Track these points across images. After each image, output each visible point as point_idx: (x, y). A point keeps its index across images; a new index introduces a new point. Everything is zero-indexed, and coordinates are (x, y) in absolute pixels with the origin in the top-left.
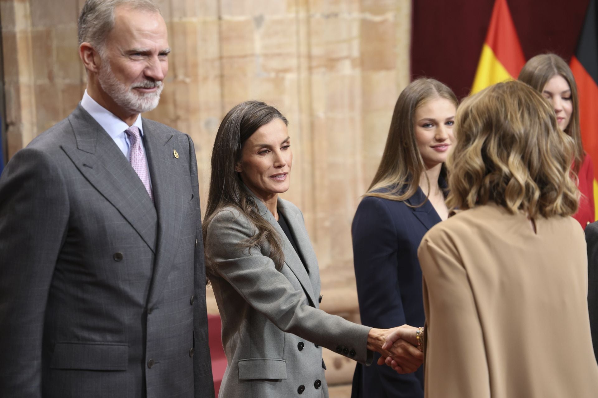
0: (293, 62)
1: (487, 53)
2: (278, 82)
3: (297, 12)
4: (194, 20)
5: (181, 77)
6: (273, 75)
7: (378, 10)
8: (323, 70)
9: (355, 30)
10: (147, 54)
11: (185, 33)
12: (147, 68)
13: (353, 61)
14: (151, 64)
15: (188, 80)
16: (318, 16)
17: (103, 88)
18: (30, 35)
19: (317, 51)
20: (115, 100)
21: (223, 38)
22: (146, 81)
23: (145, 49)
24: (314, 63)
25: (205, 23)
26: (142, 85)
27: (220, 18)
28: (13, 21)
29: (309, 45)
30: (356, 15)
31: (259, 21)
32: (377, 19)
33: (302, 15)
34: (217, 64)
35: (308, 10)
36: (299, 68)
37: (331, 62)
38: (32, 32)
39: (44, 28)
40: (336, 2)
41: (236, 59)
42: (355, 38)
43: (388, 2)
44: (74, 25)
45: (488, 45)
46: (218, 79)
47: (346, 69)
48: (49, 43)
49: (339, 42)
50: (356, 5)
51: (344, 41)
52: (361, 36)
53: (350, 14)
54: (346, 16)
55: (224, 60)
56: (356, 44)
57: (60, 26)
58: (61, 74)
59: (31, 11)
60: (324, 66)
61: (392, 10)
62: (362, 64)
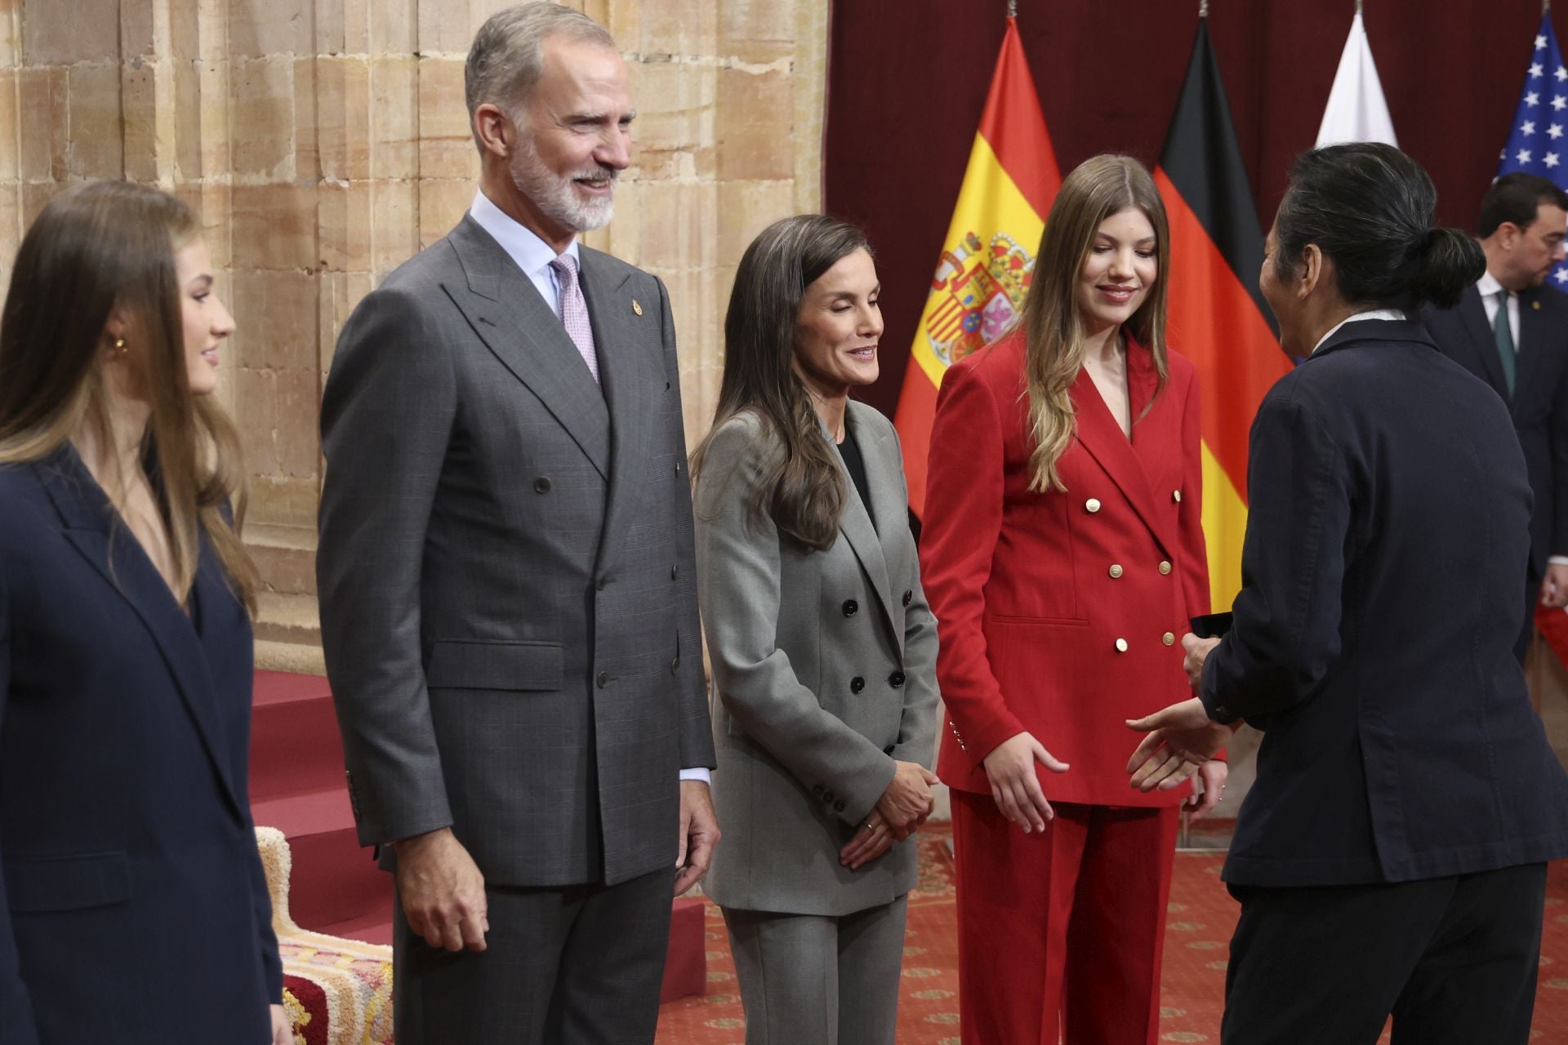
1: (982, 150)
4: (363, 56)
5: (330, 179)
7: (759, 51)
9: (707, 94)
11: (341, 85)
13: (700, 156)
15: (345, 184)
18: (17, 81)
21: (421, 98)
25: (385, 63)
27: (417, 54)
30: (709, 59)
32: (757, 69)
34: (408, 151)
37: (656, 157)
38: (23, 74)
39: (48, 67)
40: (668, 31)
41: (451, 143)
42: (706, 108)
43: (781, 36)
44: (110, 63)
45: (984, 136)
46: (409, 185)
47: (685, 171)
48: (58, 99)
49: (671, 114)
50: (709, 40)
51: (682, 113)
52: (718, 105)
53: (696, 57)
54: (687, 60)
55: (423, 145)
56: (707, 119)
57: (81, 64)
58: (81, 165)
59: (22, 29)
60: (636, 165)
61: (789, 53)
62: (720, 163)
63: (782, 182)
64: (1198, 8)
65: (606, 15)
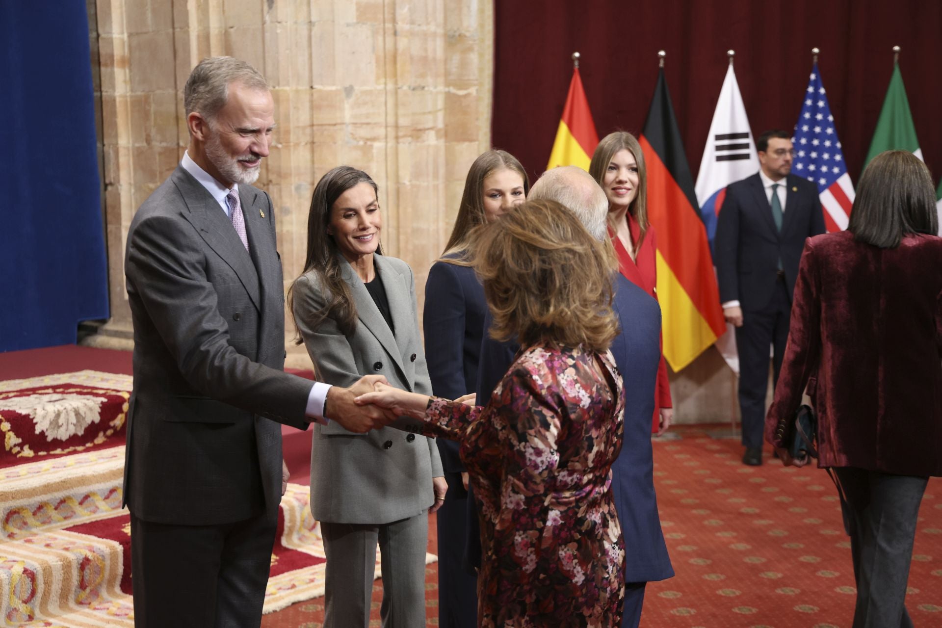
0: (381, 131)
1: (563, 128)
2: (366, 150)
3: (386, 84)
4: (287, 88)
6: (361, 143)
7: (462, 84)
8: (410, 139)
9: (440, 104)
10: (256, 131)
12: (254, 143)
13: (438, 132)
14: (258, 140)
15: (280, 146)
16: (405, 88)
18: (129, 99)
19: (403, 122)
20: (220, 170)
21: (314, 107)
22: (250, 156)
23: (255, 128)
24: (401, 134)
25: (297, 91)
26: (247, 158)
27: (312, 87)
28: (113, 87)
29: (396, 115)
30: (441, 88)
31: (349, 91)
32: (462, 93)
33: (390, 86)
34: (308, 131)
35: (396, 83)
36: (386, 137)
37: (417, 133)
38: (131, 97)
39: (143, 94)
40: (423, 76)
41: (327, 127)
42: (440, 110)
43: (472, 77)
44: (171, 91)
45: (564, 121)
46: (309, 146)
47: (431, 139)
48: (147, 108)
49: (424, 113)
50: (441, 80)
51: (430, 113)
52: (445, 109)
53: (435, 87)
54: (432, 89)
55: (315, 128)
56: (440, 115)
57: (158, 92)
58: (159, 137)
59: (130, 76)
60: (410, 136)
61: (475, 85)
62: (446, 135)
63: (473, 143)
64: (659, 63)
65: (396, 69)
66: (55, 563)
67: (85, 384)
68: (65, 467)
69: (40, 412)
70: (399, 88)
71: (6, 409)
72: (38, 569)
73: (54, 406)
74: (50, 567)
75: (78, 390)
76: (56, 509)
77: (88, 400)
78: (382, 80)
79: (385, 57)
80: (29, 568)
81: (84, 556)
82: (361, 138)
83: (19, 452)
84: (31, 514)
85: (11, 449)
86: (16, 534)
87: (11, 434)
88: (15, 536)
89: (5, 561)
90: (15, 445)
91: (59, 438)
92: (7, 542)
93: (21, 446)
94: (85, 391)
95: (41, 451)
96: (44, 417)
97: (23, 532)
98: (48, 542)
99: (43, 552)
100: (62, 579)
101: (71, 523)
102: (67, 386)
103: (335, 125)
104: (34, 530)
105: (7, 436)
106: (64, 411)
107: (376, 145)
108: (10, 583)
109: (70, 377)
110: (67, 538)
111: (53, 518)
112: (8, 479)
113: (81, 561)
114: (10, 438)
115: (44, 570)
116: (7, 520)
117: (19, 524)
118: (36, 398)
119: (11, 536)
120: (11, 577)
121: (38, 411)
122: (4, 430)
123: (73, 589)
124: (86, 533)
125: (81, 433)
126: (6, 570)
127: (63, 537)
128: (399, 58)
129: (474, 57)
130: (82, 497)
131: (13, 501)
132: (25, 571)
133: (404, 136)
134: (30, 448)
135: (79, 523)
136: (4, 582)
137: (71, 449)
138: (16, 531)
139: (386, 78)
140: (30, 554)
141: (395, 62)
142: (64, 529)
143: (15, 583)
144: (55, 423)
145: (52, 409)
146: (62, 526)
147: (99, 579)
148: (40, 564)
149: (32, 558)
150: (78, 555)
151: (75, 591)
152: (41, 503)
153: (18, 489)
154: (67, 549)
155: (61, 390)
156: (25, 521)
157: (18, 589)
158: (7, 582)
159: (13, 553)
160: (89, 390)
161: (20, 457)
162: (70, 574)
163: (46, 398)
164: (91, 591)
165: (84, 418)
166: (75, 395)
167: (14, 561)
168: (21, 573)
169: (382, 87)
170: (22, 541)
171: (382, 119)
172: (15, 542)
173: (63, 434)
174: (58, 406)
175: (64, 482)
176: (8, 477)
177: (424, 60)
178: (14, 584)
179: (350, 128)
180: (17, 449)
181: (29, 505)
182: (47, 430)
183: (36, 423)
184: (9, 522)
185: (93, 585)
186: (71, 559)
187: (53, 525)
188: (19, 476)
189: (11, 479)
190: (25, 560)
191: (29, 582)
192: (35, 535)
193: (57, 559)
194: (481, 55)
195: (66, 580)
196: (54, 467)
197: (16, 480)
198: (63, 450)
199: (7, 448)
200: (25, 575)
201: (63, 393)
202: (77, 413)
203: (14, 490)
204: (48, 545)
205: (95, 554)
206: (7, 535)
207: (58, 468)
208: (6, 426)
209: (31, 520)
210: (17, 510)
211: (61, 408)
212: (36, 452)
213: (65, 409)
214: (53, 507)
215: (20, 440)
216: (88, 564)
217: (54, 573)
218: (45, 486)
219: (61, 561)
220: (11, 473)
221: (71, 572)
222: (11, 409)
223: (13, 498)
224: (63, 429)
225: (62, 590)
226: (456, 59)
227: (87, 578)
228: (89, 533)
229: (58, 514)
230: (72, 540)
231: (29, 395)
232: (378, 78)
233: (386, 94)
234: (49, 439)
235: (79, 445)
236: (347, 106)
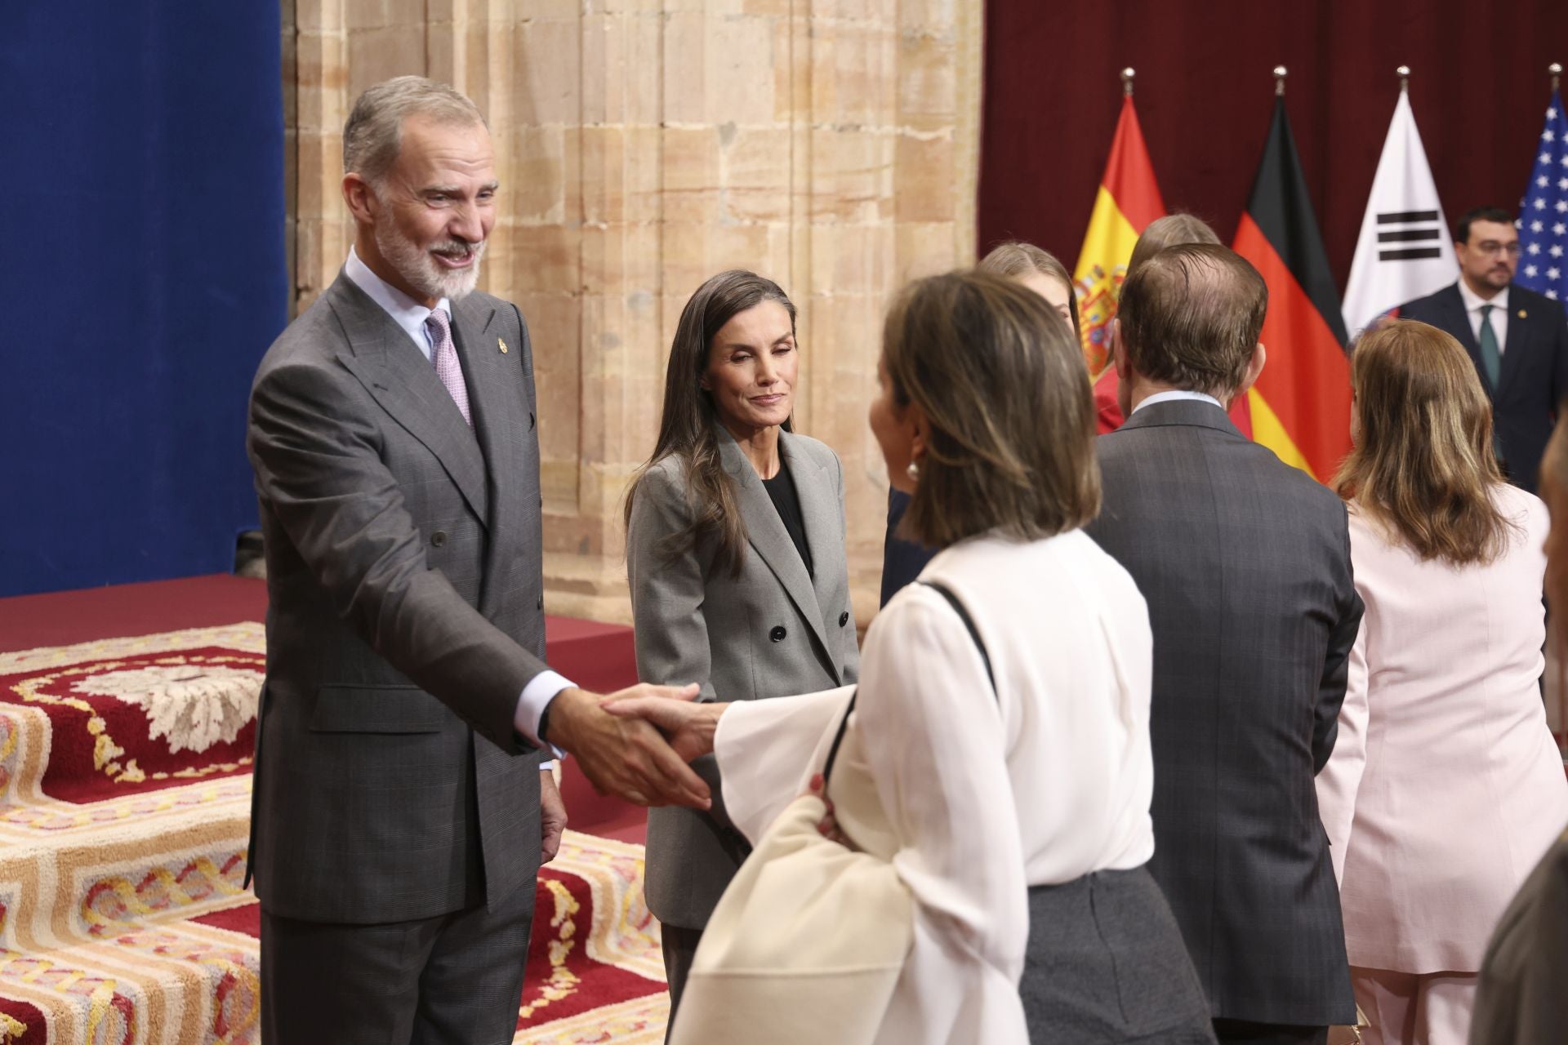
0: (783, 203)
1: (1105, 200)
2: (755, 235)
3: (792, 120)
4: (619, 126)
5: (592, 221)
6: (747, 222)
7: (926, 120)
8: (832, 216)
9: (888, 155)
10: (457, 196)
11: (602, 148)
12: (456, 220)
13: (882, 204)
14: (463, 214)
15: (603, 226)
16: (826, 127)
17: (382, 252)
19: (821, 186)
20: (402, 272)
21: (662, 160)
22: (451, 243)
23: (453, 187)
24: (817, 207)
25: (637, 132)
26: (445, 248)
27: (662, 125)
29: (810, 175)
30: (890, 128)
32: (925, 136)
33: (800, 124)
34: (654, 200)
35: (810, 118)
36: (791, 212)
37: (846, 206)
40: (858, 106)
41: (687, 194)
42: (887, 166)
43: (944, 110)
45: (1107, 188)
46: (654, 227)
47: (871, 217)
49: (859, 172)
50: (890, 114)
51: (869, 171)
52: (897, 164)
53: (879, 126)
54: (873, 129)
55: (666, 195)
56: (888, 175)
60: (833, 211)
61: (949, 123)
62: (897, 209)
63: (945, 224)
64: (1274, 87)
65: (810, 94)
66: (170, 985)
67: (243, 649)
68: (199, 802)
69: (159, 700)
70: (816, 128)
71: (99, 692)
72: (140, 995)
73: (186, 688)
74: (162, 992)
75: (230, 659)
76: (178, 880)
77: (247, 678)
78: (786, 114)
79: (792, 74)
80: (123, 993)
81: (224, 972)
82: (748, 214)
83: (118, 773)
84: (132, 889)
85: (104, 766)
86: (104, 927)
87: (106, 739)
88: (103, 931)
89: (81, 979)
90: (112, 760)
91: (191, 747)
92: (87, 942)
93: (123, 761)
94: (243, 661)
95: (157, 771)
96: (166, 709)
97: (118, 924)
98: (161, 944)
99: (152, 964)
100: (181, 1015)
101: (204, 909)
102: (212, 651)
103: (701, 190)
104: (138, 921)
105: (98, 744)
106: (203, 699)
107: (775, 226)
108: (88, 1023)
109: (218, 635)
110: (195, 937)
111: (172, 898)
112: (96, 824)
113: (218, 982)
114: (103, 747)
115: (150, 998)
116: (89, 902)
117: (111, 907)
118: (155, 673)
119: (95, 930)
120: (89, 1010)
121: (155, 698)
122: (93, 732)
123: (203, 1035)
124: (229, 929)
125: (230, 738)
126: (83, 997)
127: (189, 935)
128: (816, 76)
129: (948, 75)
130: (227, 858)
131: (102, 865)
132: (116, 999)
133: (823, 211)
134: (139, 766)
135: (220, 909)
136: (76, 1020)
137: (212, 768)
138: (104, 921)
139: (792, 109)
140: (127, 966)
141: (809, 82)
142: (190, 920)
143: (97, 1021)
144: (185, 721)
145: (181, 693)
146: (188, 912)
147: (250, 1015)
148: (143, 987)
149: (129, 974)
150: (213, 970)
151: (206, 1039)
152: (152, 869)
153: (111, 842)
154: (193, 958)
155: (199, 659)
156: (122, 902)
157: (102, 1033)
158: (82, 1021)
159: (97, 964)
160: (250, 660)
161: (119, 782)
162: (197, 1007)
163: (172, 673)
164: (234, 1038)
165: (237, 712)
166: (223, 668)
167: (96, 980)
168: (108, 1003)
169: (785, 125)
170: (115, 940)
171: (783, 182)
172: (103, 943)
173: (199, 741)
174: (192, 689)
175: (194, 830)
176: (95, 819)
177: (860, 80)
178: (95, 1022)
179: (728, 197)
180: (116, 767)
181: (131, 874)
182: (170, 733)
183: (152, 720)
184: (93, 905)
185: (238, 1027)
186: (200, 978)
187: (173, 911)
188: (116, 818)
189: (102, 823)
190: (118, 978)
191: (122, 1020)
192: (139, 929)
193: (175, 977)
194: (961, 72)
195: (190, 1017)
196: (179, 803)
197: (111, 826)
198: (197, 769)
199: (98, 766)
200: (116, 1007)
201: (202, 664)
202: (226, 703)
203: (104, 844)
204: (160, 950)
205: (244, 969)
206: (87, 929)
207: (186, 804)
208: (96, 725)
209: (132, 902)
210: (108, 883)
211: (197, 693)
212: (148, 773)
213: (205, 694)
214: (174, 878)
215: (120, 751)
216: (232, 987)
217: (168, 1004)
218: (161, 838)
219: (182, 980)
220: (101, 811)
221: (199, 1003)
222: (108, 693)
223: (102, 860)
224: (198, 732)
225: (181, 1035)
226: (916, 77)
227: (228, 1014)
228: (237, 929)
229: (181, 890)
230: (204, 940)
231: (141, 667)
232: (778, 109)
233: (792, 137)
234: (174, 749)
235: (226, 761)
236: (723, 157)
